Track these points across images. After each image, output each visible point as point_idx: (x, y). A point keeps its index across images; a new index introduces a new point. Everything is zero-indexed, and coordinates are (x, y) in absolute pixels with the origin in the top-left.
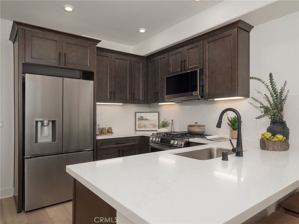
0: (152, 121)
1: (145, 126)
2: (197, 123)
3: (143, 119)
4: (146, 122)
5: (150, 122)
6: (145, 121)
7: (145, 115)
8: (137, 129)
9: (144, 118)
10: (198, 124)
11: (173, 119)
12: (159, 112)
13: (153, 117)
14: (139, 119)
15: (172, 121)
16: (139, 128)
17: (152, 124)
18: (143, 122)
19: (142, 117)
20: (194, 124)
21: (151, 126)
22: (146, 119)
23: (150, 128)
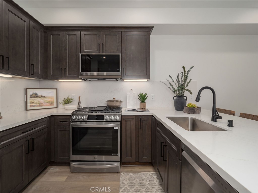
0: (49, 98)
1: (40, 104)
2: (115, 98)
3: (37, 97)
4: (40, 100)
5: (46, 99)
6: (41, 98)
7: (40, 92)
8: (29, 108)
9: (38, 95)
10: (115, 100)
11: (80, 96)
12: (57, 89)
13: (49, 94)
14: (31, 96)
15: (80, 97)
16: (31, 106)
17: (48, 101)
18: (37, 100)
19: (36, 94)
20: (112, 99)
21: (47, 104)
22: (42, 96)
23: (47, 105)
